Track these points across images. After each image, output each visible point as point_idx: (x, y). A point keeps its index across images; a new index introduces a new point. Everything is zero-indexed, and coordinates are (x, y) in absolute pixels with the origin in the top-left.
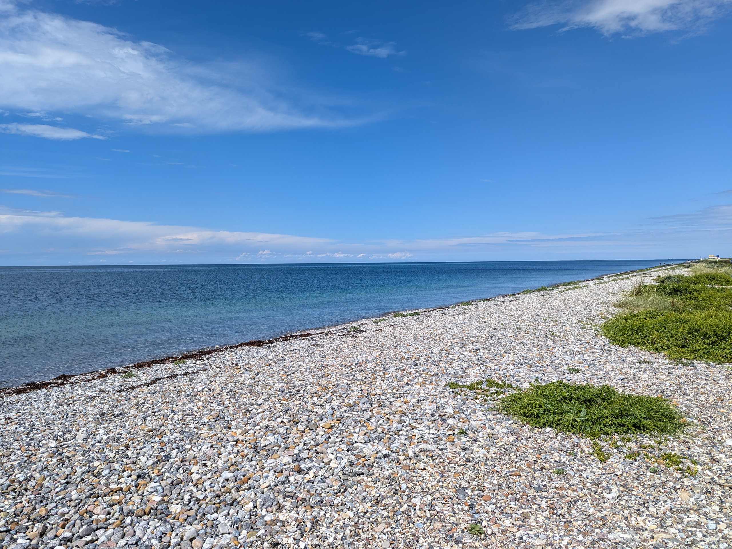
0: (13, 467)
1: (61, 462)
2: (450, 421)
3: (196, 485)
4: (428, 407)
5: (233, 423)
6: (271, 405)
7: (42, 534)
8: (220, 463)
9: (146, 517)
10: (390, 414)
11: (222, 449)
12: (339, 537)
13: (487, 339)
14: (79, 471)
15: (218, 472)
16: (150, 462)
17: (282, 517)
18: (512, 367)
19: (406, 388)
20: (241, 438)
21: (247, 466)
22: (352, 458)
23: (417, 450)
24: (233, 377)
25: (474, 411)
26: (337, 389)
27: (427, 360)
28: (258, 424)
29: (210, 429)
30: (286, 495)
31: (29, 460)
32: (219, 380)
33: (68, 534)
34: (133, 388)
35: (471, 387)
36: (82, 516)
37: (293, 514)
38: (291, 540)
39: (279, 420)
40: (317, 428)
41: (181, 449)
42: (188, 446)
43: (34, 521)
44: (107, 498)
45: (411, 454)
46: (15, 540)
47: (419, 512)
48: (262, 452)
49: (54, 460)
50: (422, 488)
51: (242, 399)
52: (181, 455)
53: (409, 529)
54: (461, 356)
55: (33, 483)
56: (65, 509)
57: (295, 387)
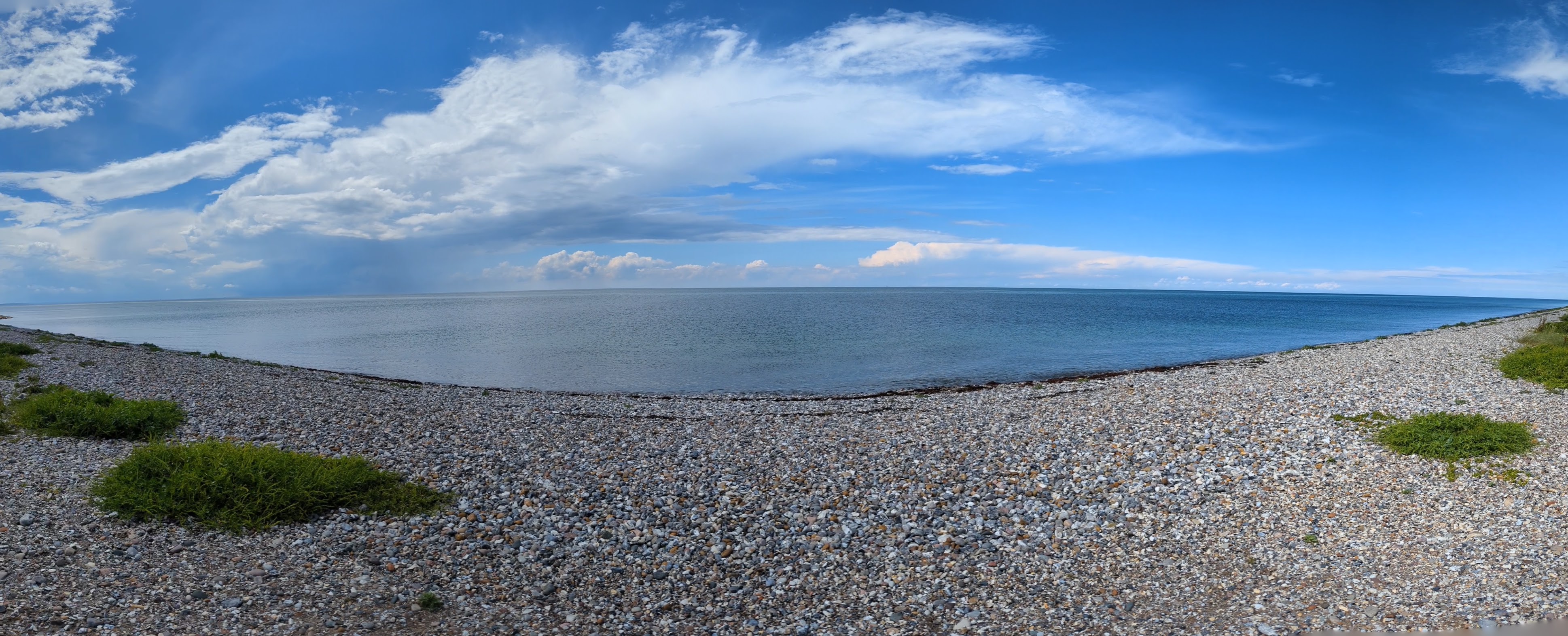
0: (948, 442)
1: (979, 445)
2: (1324, 451)
3: (1075, 482)
4: (1306, 437)
5: (1116, 437)
6: (1154, 425)
7: (962, 492)
8: (1098, 468)
9: (1033, 498)
10: (1267, 441)
11: (1102, 458)
12: (1186, 537)
13: (1387, 372)
14: (991, 454)
15: (1095, 475)
16: (1042, 458)
17: (1140, 516)
18: (1403, 399)
19: (1289, 419)
20: (1120, 450)
21: (1120, 474)
22: (1218, 478)
23: (1283, 474)
24: (1126, 396)
25: (1351, 442)
26: (1219, 416)
27: (1319, 393)
28: (1138, 441)
29: (1095, 440)
30: (1149, 501)
31: (957, 440)
32: (1112, 398)
33: (978, 496)
34: (1040, 398)
35: (1355, 420)
36: (988, 486)
37: (1152, 516)
38: (1143, 534)
39: (1158, 439)
40: (1191, 449)
41: (1067, 451)
42: (1074, 451)
43: (958, 482)
44: (1007, 478)
45: (1275, 477)
46: (945, 491)
47: (1264, 525)
48: (1136, 464)
49: (975, 443)
50: (1275, 506)
51: (1128, 417)
52: (1067, 457)
53: (1251, 536)
54: (1355, 389)
55: (959, 456)
56: (978, 479)
57: (1179, 410)
